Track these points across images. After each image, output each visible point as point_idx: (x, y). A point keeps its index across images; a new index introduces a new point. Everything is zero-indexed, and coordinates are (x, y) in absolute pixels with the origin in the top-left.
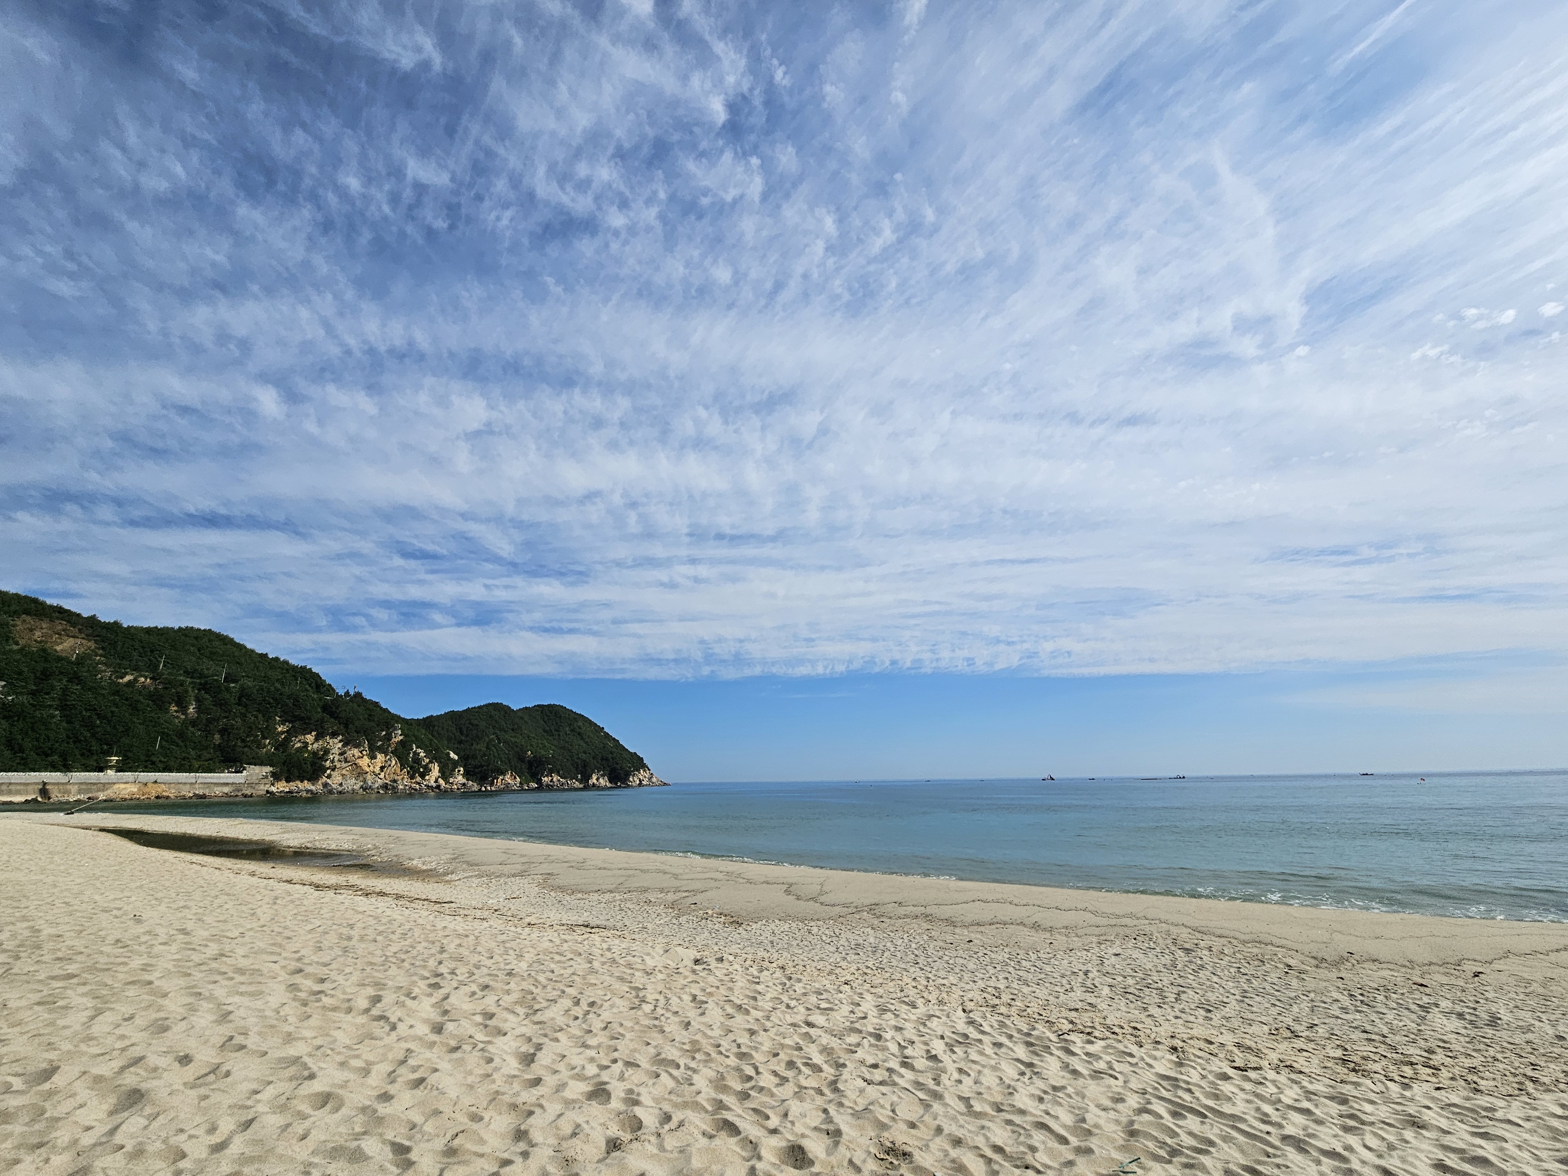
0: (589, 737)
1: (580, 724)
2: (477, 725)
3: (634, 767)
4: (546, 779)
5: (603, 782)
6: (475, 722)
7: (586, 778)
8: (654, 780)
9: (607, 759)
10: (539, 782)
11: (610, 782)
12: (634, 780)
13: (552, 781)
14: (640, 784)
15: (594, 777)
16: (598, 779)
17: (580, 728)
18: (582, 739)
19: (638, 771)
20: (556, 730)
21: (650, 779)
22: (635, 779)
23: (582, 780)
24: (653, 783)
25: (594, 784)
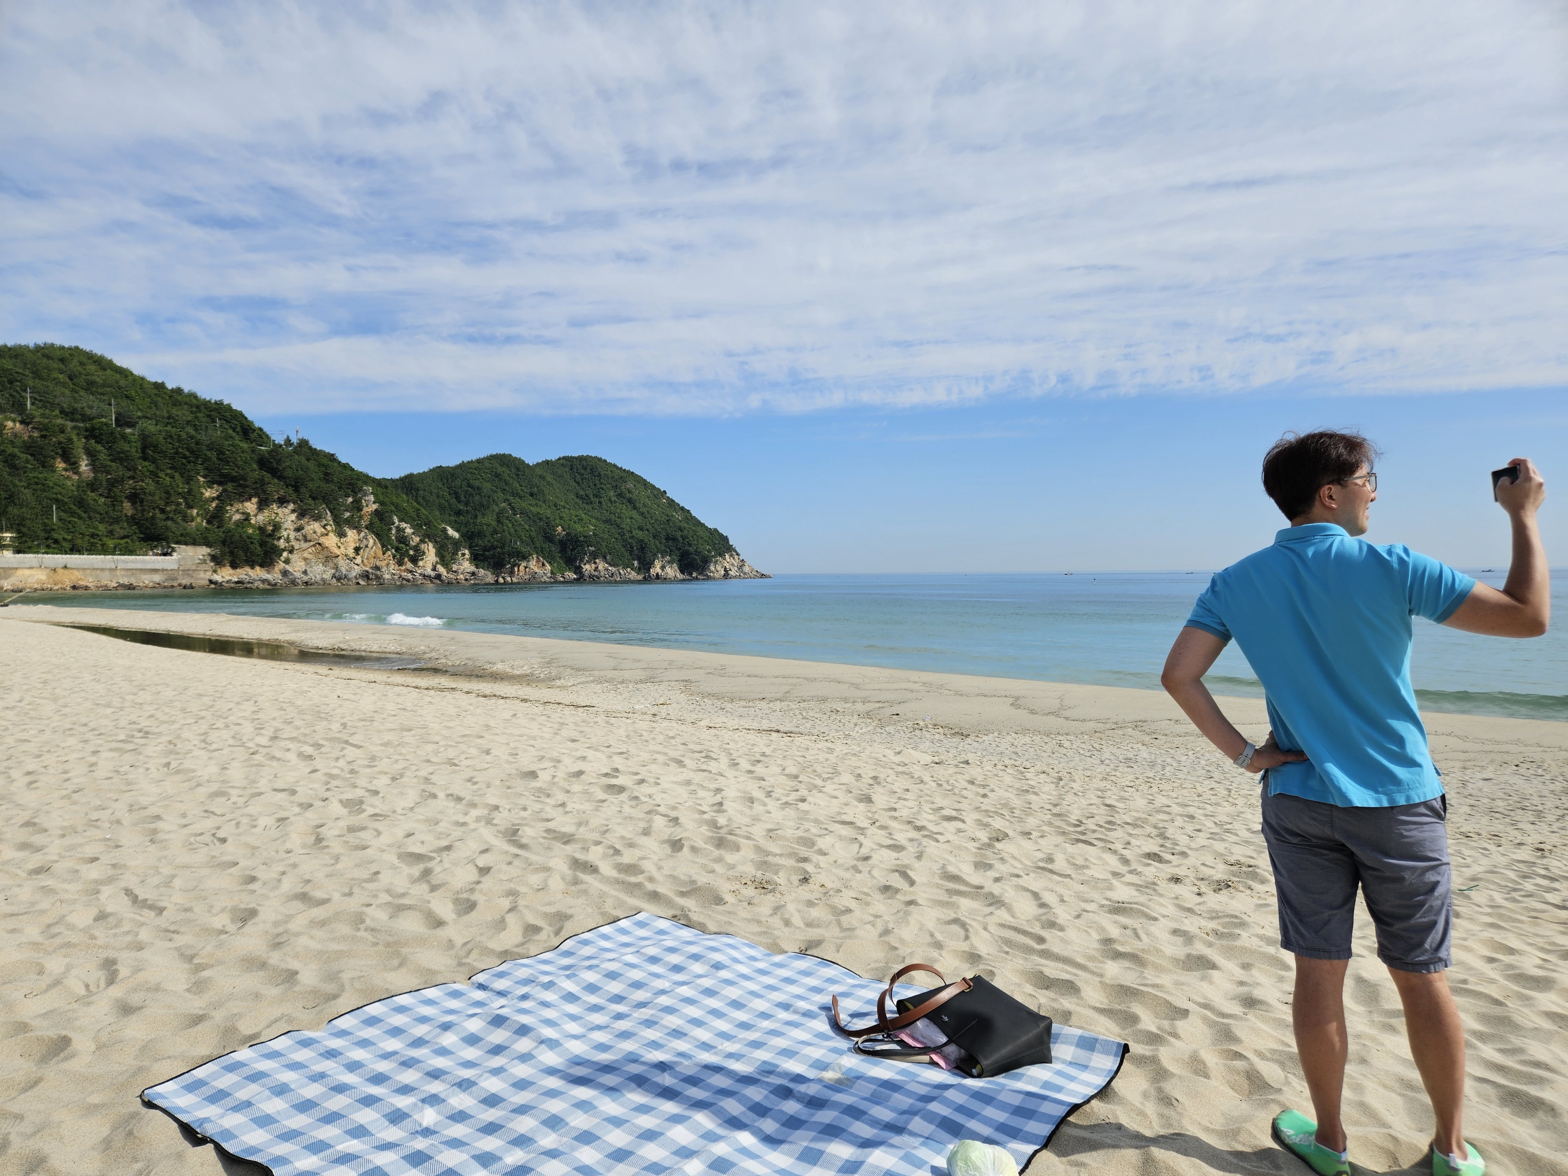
0: (645, 506)
1: (630, 485)
2: (478, 488)
3: (715, 549)
4: (587, 567)
5: (672, 571)
6: (476, 483)
7: (645, 566)
8: (746, 569)
9: (674, 539)
10: (578, 570)
11: (682, 572)
12: (716, 569)
13: (596, 569)
14: (726, 575)
15: (658, 564)
16: (663, 568)
17: (630, 491)
18: (635, 508)
19: (722, 555)
20: (596, 496)
21: (740, 568)
22: (719, 568)
23: (639, 568)
24: (745, 574)
25: (657, 574)
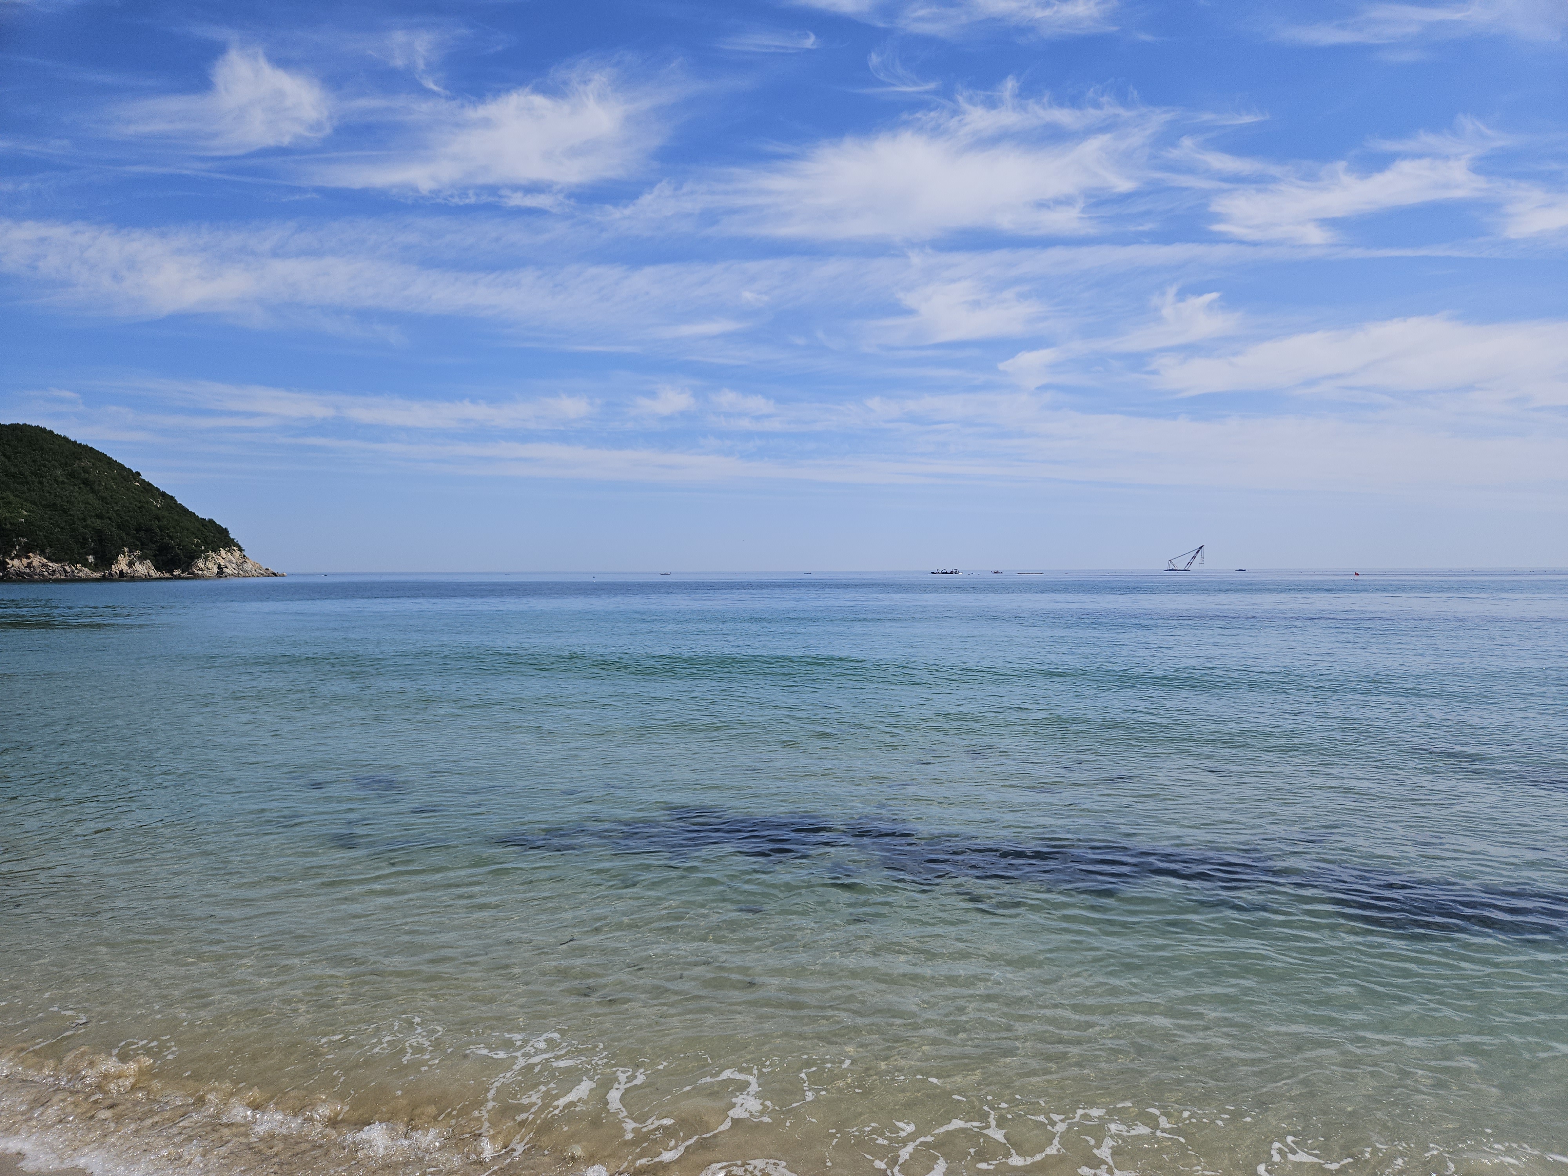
0: (107, 489)
1: (86, 463)
3: (205, 542)
4: (16, 562)
5: (143, 568)
7: (105, 560)
8: (248, 566)
9: (149, 530)
11: (157, 568)
12: (207, 566)
13: (29, 565)
14: (220, 574)
15: (123, 560)
16: (131, 564)
17: (86, 471)
18: (93, 491)
19: (216, 550)
20: (34, 473)
21: (241, 564)
22: (210, 565)
23: (96, 565)
24: (246, 571)
25: (121, 572)
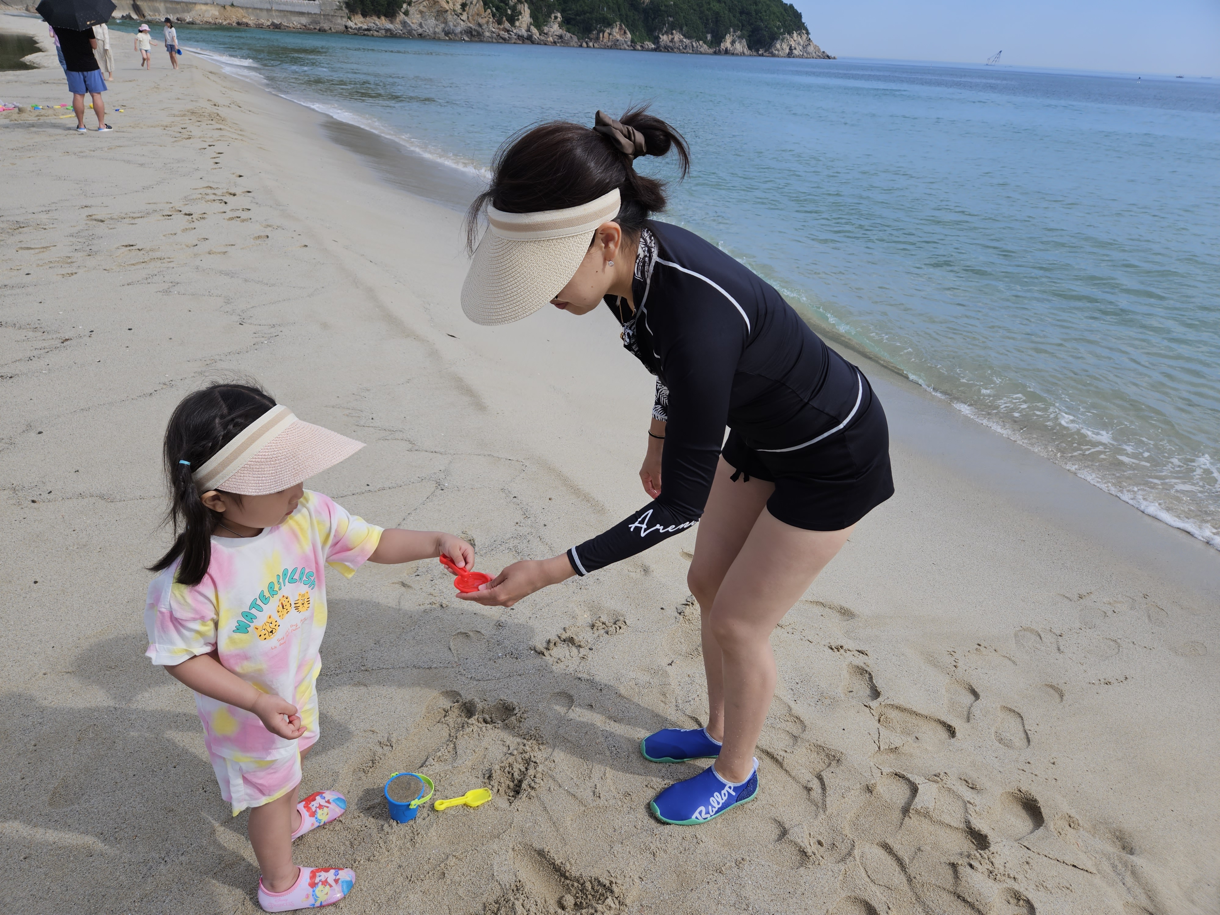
3: (784, 26)
4: (665, 37)
5: (740, 47)
7: (718, 39)
8: (811, 49)
9: (748, 14)
10: (656, 40)
11: (750, 48)
12: (782, 47)
13: (672, 41)
14: (790, 55)
15: (729, 39)
16: (733, 43)
19: (790, 33)
21: (805, 47)
23: (712, 42)
24: (808, 53)
25: (726, 49)
